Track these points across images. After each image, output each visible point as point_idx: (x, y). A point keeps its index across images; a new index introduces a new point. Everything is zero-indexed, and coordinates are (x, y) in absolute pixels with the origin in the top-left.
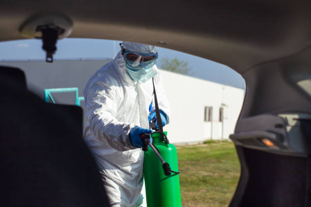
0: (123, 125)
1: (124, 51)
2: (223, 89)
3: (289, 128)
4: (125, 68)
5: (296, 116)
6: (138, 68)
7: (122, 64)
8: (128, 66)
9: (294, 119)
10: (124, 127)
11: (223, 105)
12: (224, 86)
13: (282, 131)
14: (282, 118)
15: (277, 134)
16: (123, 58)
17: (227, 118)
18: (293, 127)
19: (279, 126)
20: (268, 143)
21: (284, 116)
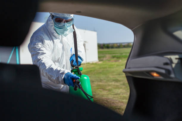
0: (60, 70)
1: (53, 17)
2: (85, 32)
3: (174, 65)
4: (54, 27)
5: (177, 57)
6: (63, 27)
7: (51, 25)
8: (55, 25)
9: (176, 59)
10: (60, 72)
11: (85, 42)
12: (85, 31)
13: (169, 67)
14: (168, 58)
15: (166, 70)
16: (53, 21)
17: (88, 50)
18: (177, 64)
19: (166, 64)
20: (155, 74)
21: (169, 57)
